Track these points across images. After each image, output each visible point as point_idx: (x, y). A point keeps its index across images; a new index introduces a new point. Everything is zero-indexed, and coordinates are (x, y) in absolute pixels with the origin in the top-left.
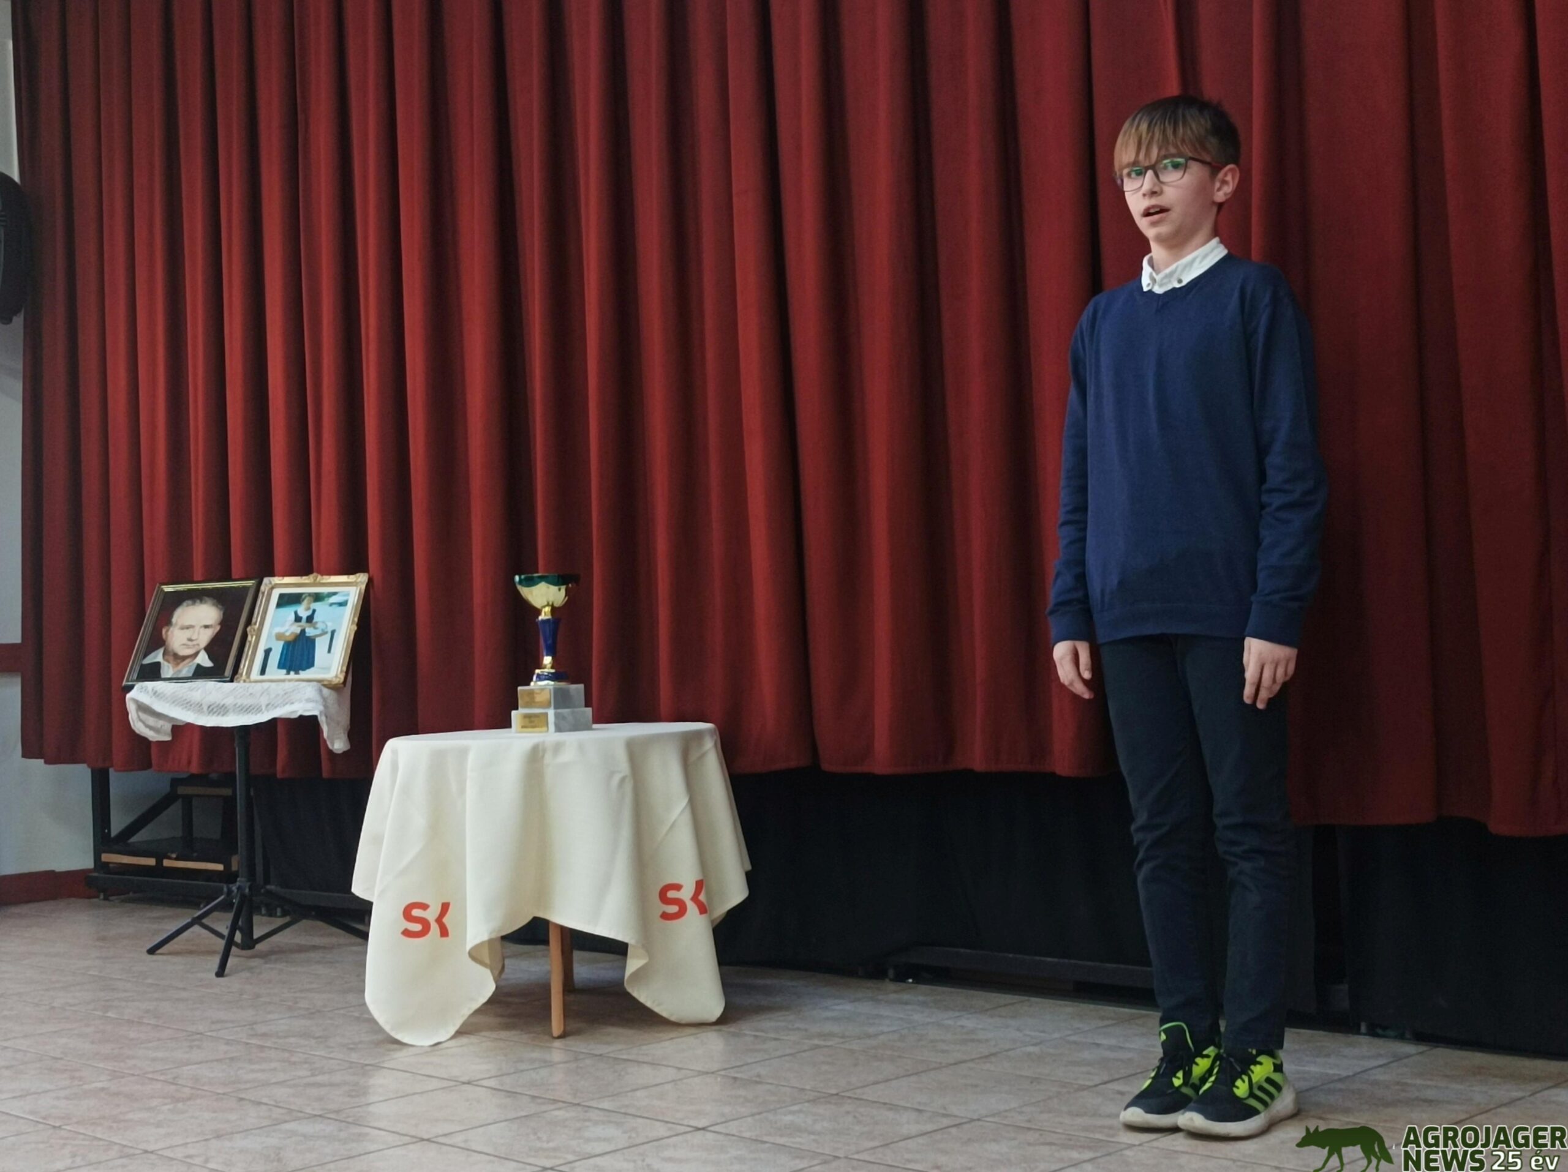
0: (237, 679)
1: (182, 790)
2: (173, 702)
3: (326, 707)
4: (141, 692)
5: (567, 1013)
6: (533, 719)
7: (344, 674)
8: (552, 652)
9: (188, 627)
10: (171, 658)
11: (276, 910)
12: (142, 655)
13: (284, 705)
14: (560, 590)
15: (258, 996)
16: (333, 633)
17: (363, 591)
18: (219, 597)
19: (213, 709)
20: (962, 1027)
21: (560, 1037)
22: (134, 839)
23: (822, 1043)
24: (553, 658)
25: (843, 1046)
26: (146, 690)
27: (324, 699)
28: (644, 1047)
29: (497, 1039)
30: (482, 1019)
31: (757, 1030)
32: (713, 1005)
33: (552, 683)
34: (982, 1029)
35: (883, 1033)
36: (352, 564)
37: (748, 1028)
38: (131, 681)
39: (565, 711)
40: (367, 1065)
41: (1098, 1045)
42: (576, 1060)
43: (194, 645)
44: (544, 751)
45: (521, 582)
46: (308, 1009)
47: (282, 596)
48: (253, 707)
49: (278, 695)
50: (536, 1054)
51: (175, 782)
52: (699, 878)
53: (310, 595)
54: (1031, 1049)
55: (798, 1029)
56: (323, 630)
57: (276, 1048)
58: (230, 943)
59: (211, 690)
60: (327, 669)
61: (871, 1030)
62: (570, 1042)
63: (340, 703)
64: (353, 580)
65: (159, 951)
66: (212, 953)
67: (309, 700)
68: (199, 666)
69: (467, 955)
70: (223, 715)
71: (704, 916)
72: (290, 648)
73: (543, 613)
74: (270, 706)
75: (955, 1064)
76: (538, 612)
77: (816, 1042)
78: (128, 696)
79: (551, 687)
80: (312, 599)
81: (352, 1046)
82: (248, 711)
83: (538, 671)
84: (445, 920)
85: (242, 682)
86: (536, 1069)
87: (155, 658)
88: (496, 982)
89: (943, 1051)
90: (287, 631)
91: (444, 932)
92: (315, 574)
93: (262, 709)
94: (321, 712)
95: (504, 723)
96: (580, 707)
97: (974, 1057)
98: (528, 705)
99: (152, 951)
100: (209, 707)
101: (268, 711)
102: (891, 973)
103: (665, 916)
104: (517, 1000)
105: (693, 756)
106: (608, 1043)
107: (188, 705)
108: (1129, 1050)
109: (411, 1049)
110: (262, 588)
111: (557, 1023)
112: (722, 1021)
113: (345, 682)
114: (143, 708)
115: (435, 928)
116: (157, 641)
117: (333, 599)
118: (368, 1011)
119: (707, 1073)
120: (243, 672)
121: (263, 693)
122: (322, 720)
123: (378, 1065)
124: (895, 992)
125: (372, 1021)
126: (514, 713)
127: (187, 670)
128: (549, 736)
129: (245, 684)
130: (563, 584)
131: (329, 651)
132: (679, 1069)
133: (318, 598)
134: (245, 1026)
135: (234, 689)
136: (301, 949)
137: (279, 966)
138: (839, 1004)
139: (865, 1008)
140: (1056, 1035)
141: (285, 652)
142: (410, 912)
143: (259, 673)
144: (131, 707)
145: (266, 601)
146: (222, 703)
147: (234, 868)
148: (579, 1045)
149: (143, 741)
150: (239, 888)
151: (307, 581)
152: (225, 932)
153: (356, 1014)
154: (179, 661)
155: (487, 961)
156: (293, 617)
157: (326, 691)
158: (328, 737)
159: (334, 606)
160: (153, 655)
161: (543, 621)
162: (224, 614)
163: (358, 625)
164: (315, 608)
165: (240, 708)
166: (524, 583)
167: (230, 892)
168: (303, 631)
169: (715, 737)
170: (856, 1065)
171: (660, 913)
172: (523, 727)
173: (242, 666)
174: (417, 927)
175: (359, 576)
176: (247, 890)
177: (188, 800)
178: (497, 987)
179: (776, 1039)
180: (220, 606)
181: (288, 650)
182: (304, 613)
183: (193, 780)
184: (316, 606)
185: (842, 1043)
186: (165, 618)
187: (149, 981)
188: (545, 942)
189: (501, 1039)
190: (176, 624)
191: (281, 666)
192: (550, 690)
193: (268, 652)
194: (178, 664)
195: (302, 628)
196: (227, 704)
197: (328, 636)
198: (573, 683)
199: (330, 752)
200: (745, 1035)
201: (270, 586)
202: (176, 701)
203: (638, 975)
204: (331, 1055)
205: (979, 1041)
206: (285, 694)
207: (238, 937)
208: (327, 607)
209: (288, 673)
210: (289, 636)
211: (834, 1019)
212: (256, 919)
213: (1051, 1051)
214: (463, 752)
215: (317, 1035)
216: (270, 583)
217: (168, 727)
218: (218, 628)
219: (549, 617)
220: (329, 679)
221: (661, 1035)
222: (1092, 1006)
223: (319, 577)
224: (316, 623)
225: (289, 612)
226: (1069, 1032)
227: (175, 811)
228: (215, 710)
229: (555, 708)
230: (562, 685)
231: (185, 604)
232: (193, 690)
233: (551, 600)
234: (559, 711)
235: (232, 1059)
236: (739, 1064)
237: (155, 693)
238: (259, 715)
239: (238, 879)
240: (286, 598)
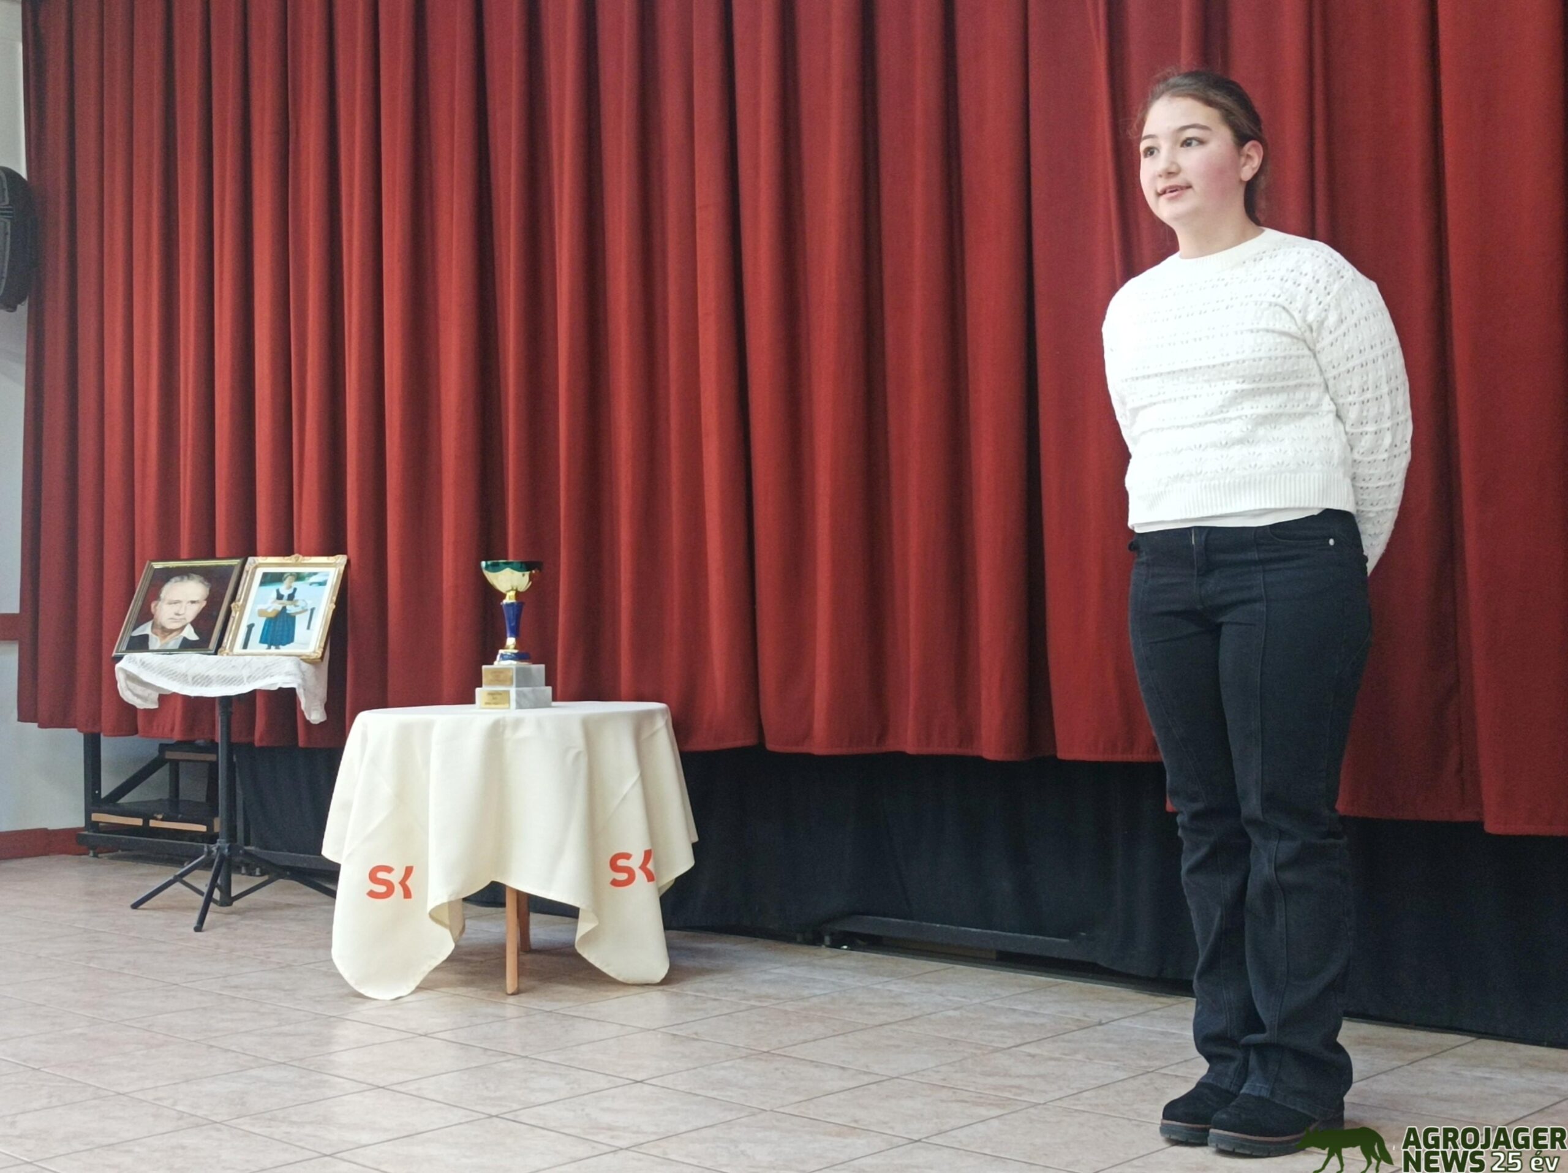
0: (221, 652)
1: (169, 755)
2: (160, 673)
3: (304, 680)
4: (129, 662)
5: (521, 971)
6: (495, 696)
7: (322, 650)
8: (516, 633)
9: (176, 602)
10: (159, 631)
11: (255, 869)
12: (132, 626)
13: (265, 678)
14: (524, 575)
15: (232, 950)
16: (312, 610)
17: (342, 572)
18: (206, 574)
19: (198, 679)
20: (890, 991)
21: (513, 994)
22: (122, 801)
23: (758, 1004)
24: (516, 640)
25: (777, 1007)
26: (134, 661)
27: (303, 673)
28: (591, 1005)
29: (455, 995)
30: (440, 975)
31: (698, 991)
32: (659, 967)
33: (514, 662)
34: (908, 994)
35: (815, 996)
36: (332, 546)
37: (689, 989)
38: (121, 652)
39: (526, 689)
40: (331, 1017)
41: (1014, 1010)
42: (527, 1015)
43: (181, 619)
44: (505, 726)
45: (487, 567)
46: (279, 963)
47: (265, 575)
48: (233, 680)
49: (259, 668)
50: (491, 1010)
51: (163, 748)
52: (648, 848)
53: (291, 574)
54: (951, 1013)
55: (736, 990)
56: (303, 608)
57: (248, 1000)
58: (209, 899)
59: (195, 661)
60: (306, 644)
61: (806, 993)
62: (523, 998)
63: (317, 678)
64: (333, 562)
65: (141, 907)
66: (194, 909)
67: (288, 674)
68: (185, 640)
69: (428, 916)
70: (206, 686)
71: (651, 883)
72: (272, 624)
73: (507, 597)
74: (252, 678)
75: (881, 1025)
76: (503, 596)
77: (753, 1002)
78: (118, 666)
79: (514, 667)
80: (294, 579)
81: (318, 999)
82: (231, 682)
83: (501, 651)
84: (409, 883)
85: (225, 655)
86: (490, 1023)
87: (143, 630)
88: (456, 941)
89: (870, 1014)
90: (269, 608)
91: (407, 894)
92: (296, 555)
93: (243, 681)
94: (299, 685)
95: (470, 700)
96: (541, 685)
97: (897, 1019)
98: (490, 683)
99: (135, 906)
100: (194, 678)
101: (249, 682)
102: (827, 939)
103: (615, 883)
104: (475, 958)
105: (645, 735)
106: (560, 1001)
107: (173, 675)
108: (1044, 1015)
109: (373, 1002)
110: (247, 567)
111: (511, 980)
112: (666, 981)
113: (322, 658)
114: (131, 677)
115: (399, 890)
116: (146, 615)
117: (313, 579)
118: (334, 967)
119: (649, 1030)
120: (226, 647)
121: (245, 666)
122: (300, 693)
123: (342, 1017)
124: (830, 957)
125: (339, 976)
126: (478, 690)
127: (174, 642)
128: (510, 712)
129: (228, 657)
130: (527, 571)
131: (308, 628)
132: (622, 1025)
133: (299, 577)
134: (218, 978)
135: (218, 662)
136: (276, 907)
137: (253, 922)
138: (776, 968)
139: (800, 972)
140: (977, 1001)
141: (266, 628)
142: (376, 873)
143: (242, 646)
144: (120, 677)
145: (249, 580)
146: (206, 674)
147: (217, 828)
148: (532, 1002)
149: (132, 709)
150: (218, 849)
151: (289, 561)
152: (205, 890)
153: (324, 969)
154: (166, 634)
155: (447, 922)
156: (275, 595)
157: (304, 665)
158: (305, 708)
159: (314, 585)
160: (141, 627)
161: (508, 605)
162: (210, 591)
163: (336, 604)
164: (296, 587)
165: (223, 680)
166: (490, 568)
167: (210, 852)
168: (284, 608)
169: (666, 717)
170: (789, 1024)
171: (611, 880)
172: (487, 703)
173: (225, 641)
174: (382, 889)
175: (339, 558)
176: (226, 850)
177: (175, 764)
178: (457, 947)
179: (715, 1000)
180: (206, 583)
181: (269, 626)
182: (285, 591)
183: (179, 746)
184: (298, 585)
185: (778, 1004)
186: (154, 593)
187: (132, 934)
188: (503, 904)
189: (458, 995)
190: (164, 599)
191: (263, 640)
192: (512, 669)
193: (250, 627)
194: (165, 637)
195: (284, 605)
196: (211, 675)
197: (308, 613)
198: (534, 663)
199: (307, 723)
200: (687, 995)
201: (254, 565)
202: (163, 672)
203: (589, 937)
204: (298, 1007)
205: (904, 1005)
206: (266, 667)
207: (217, 894)
208: (308, 586)
209: (269, 648)
210: (271, 612)
211: (770, 982)
212: (235, 877)
213: (971, 1015)
214: (429, 726)
215: (287, 987)
216: (254, 562)
217: (155, 696)
218: (204, 604)
219: (513, 601)
220: (308, 654)
221: (609, 993)
222: (1012, 974)
223: (301, 557)
224: (297, 601)
225: (271, 590)
226: (989, 998)
227: (162, 775)
228: (199, 681)
229: (517, 686)
230: (524, 664)
231: (173, 580)
232: (178, 661)
233: (515, 584)
234: (520, 689)
235: (205, 1009)
236: (680, 1022)
237: (143, 664)
238: (241, 686)
239: (218, 840)
240: (269, 577)
